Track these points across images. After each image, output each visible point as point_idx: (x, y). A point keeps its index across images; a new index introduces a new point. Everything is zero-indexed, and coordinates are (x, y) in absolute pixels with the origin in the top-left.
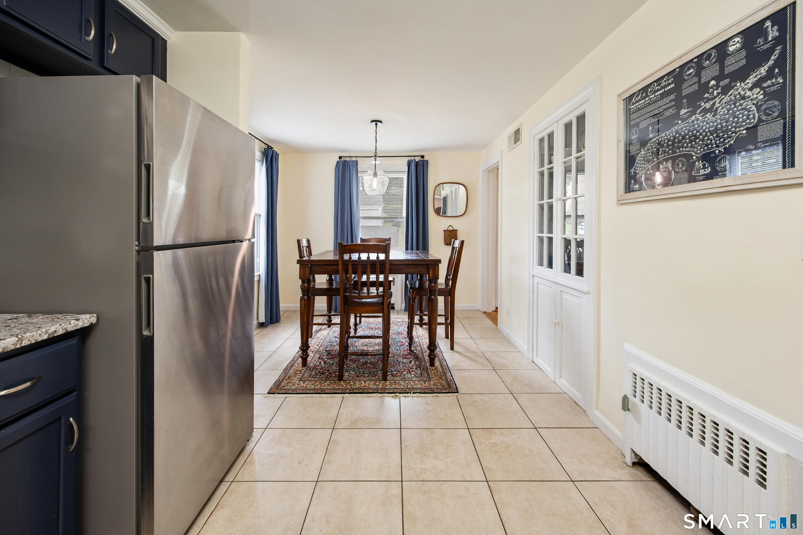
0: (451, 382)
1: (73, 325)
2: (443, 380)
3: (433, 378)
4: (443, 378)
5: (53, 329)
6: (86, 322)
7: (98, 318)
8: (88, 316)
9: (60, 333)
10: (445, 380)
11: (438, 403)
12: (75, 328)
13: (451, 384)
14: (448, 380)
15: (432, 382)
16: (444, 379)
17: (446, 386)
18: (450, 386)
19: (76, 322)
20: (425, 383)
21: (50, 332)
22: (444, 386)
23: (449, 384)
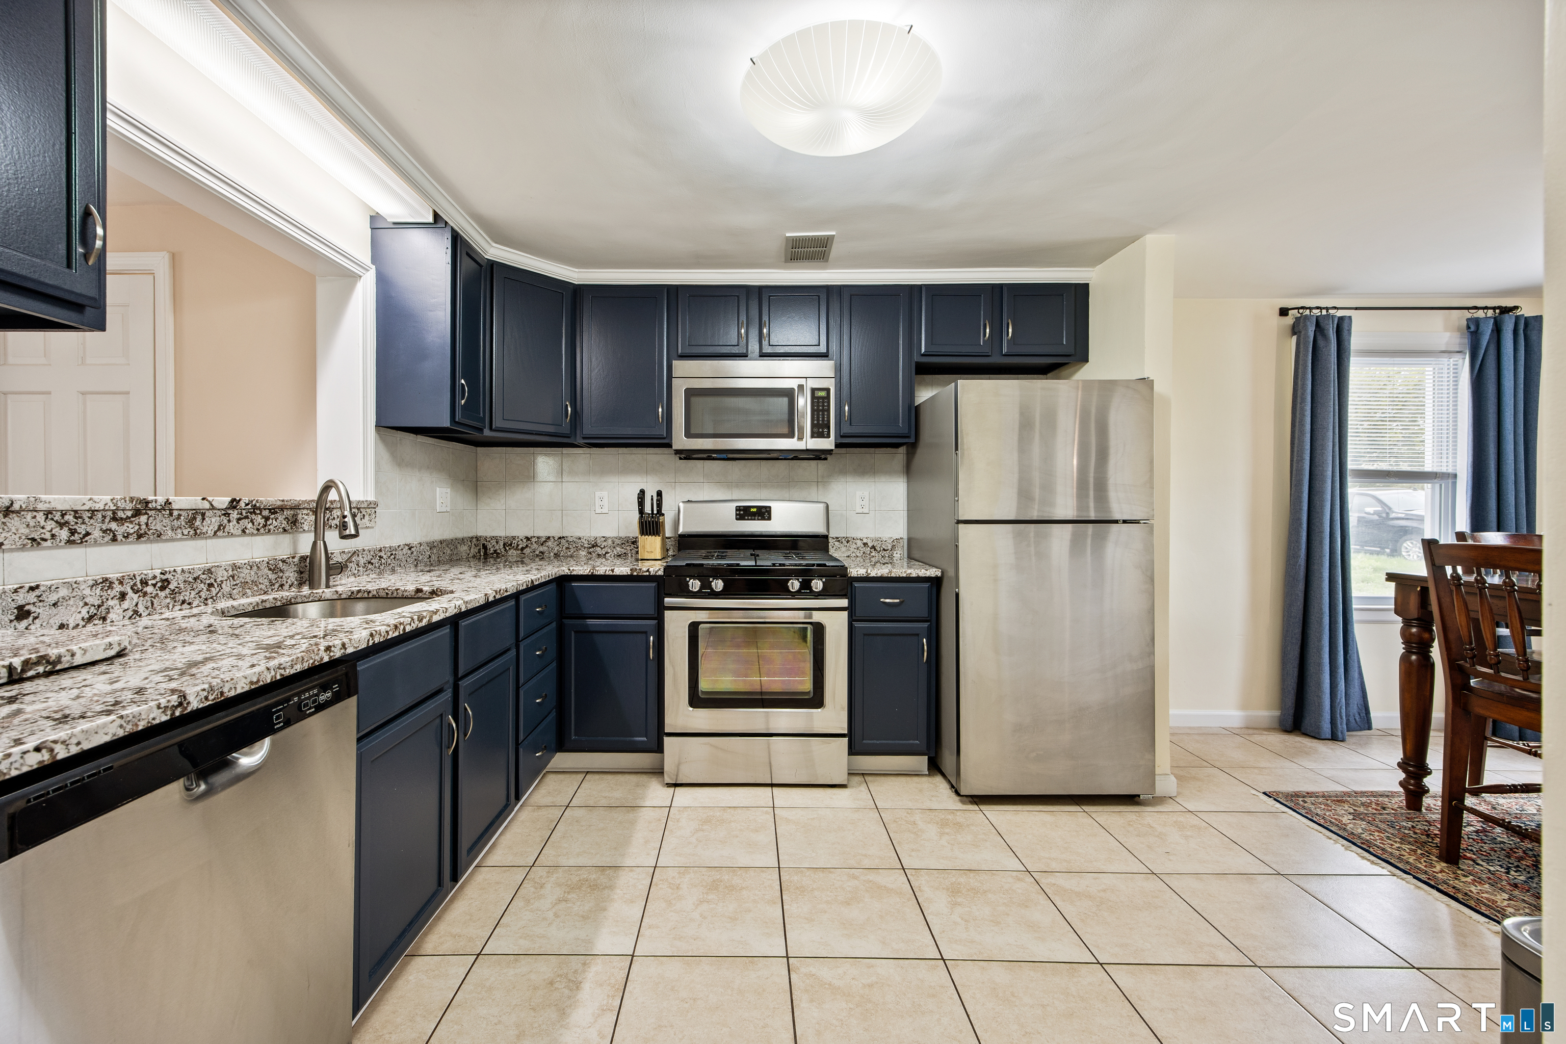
1: (922, 572)
5: (909, 571)
6: (933, 573)
7: (942, 572)
8: (934, 570)
9: (914, 576)
12: (924, 575)
19: (926, 572)
21: (907, 573)
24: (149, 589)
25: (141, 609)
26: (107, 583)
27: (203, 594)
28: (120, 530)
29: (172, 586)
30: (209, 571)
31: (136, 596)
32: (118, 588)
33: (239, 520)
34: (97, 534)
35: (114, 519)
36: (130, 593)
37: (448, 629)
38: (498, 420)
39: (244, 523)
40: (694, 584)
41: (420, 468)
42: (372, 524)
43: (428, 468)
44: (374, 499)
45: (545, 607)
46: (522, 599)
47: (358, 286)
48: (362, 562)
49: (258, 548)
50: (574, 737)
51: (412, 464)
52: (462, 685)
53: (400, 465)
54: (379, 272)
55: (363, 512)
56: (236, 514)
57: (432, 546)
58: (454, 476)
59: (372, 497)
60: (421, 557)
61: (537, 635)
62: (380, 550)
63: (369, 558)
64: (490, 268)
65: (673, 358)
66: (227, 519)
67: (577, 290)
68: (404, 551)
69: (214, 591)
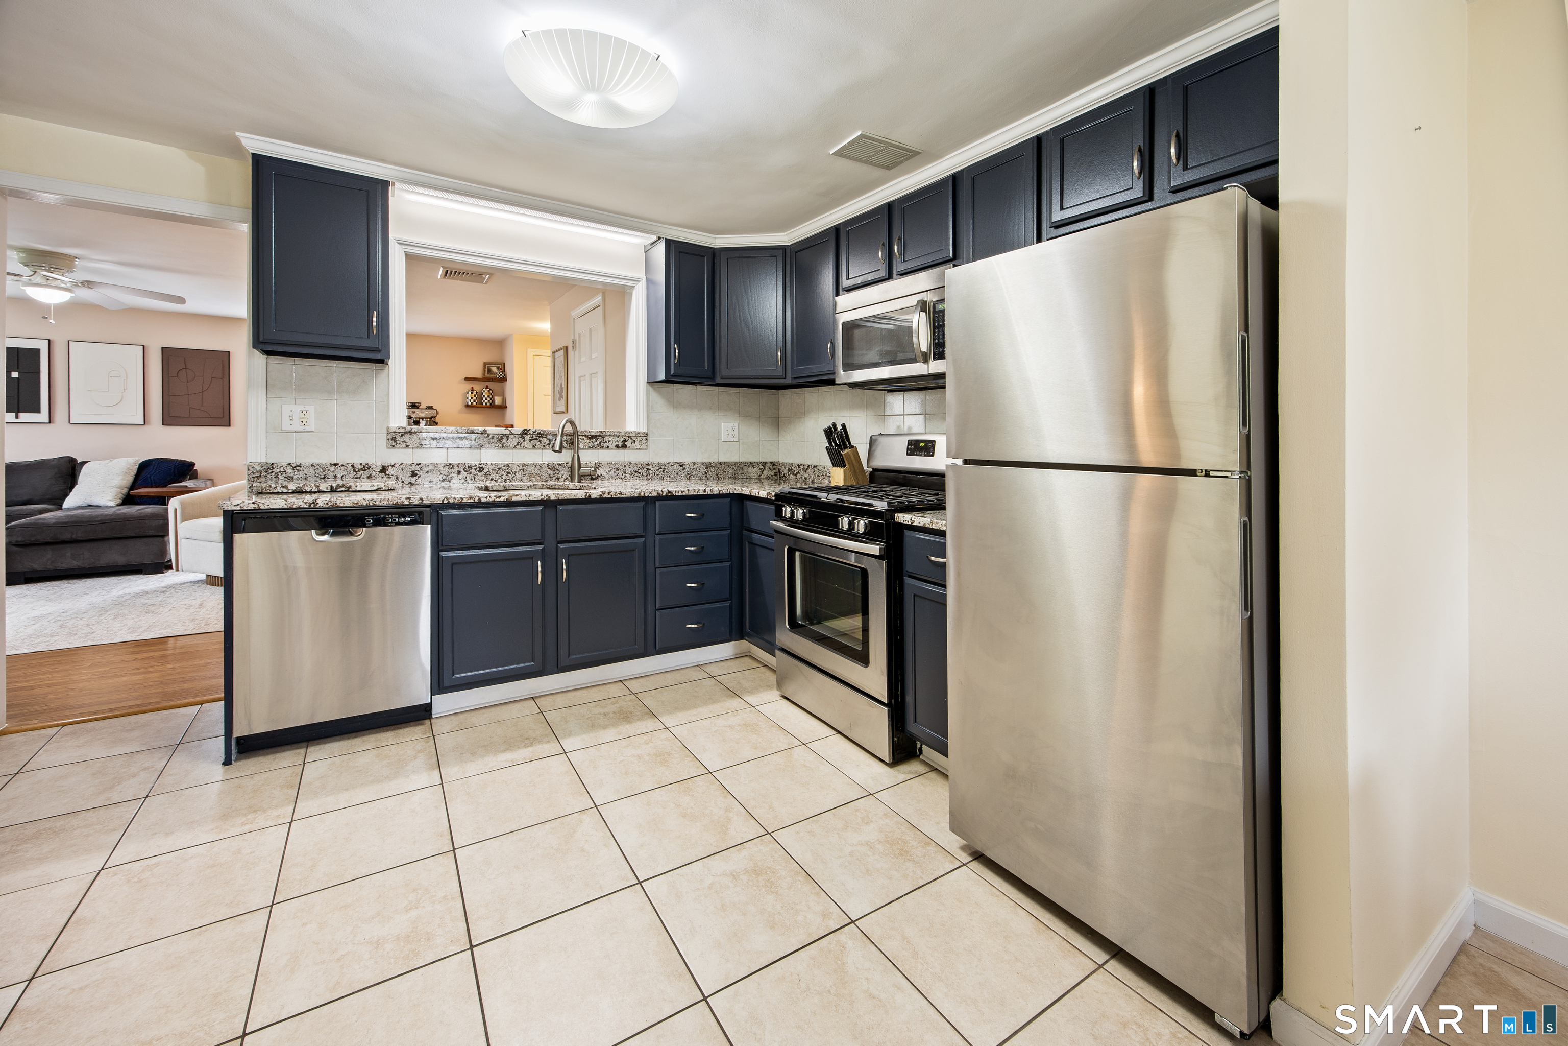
24: (473, 471)
26: (451, 466)
27: (504, 477)
29: (485, 471)
30: (508, 465)
31: (465, 474)
32: (456, 469)
33: (530, 441)
36: (463, 472)
37: (540, 508)
38: (723, 371)
39: (534, 442)
40: (787, 511)
41: (700, 409)
42: (643, 447)
43: (711, 408)
44: (645, 430)
45: (703, 515)
46: (657, 503)
47: (634, 293)
48: (629, 471)
49: (547, 457)
50: (748, 630)
51: (690, 406)
52: (561, 546)
53: (676, 407)
54: (648, 280)
55: (634, 439)
56: (528, 438)
57: (708, 466)
58: (745, 415)
59: (643, 429)
60: (694, 473)
61: (689, 535)
62: (648, 465)
63: (636, 469)
64: (713, 254)
65: (837, 294)
66: (522, 440)
67: (788, 251)
68: (675, 467)
69: (511, 476)
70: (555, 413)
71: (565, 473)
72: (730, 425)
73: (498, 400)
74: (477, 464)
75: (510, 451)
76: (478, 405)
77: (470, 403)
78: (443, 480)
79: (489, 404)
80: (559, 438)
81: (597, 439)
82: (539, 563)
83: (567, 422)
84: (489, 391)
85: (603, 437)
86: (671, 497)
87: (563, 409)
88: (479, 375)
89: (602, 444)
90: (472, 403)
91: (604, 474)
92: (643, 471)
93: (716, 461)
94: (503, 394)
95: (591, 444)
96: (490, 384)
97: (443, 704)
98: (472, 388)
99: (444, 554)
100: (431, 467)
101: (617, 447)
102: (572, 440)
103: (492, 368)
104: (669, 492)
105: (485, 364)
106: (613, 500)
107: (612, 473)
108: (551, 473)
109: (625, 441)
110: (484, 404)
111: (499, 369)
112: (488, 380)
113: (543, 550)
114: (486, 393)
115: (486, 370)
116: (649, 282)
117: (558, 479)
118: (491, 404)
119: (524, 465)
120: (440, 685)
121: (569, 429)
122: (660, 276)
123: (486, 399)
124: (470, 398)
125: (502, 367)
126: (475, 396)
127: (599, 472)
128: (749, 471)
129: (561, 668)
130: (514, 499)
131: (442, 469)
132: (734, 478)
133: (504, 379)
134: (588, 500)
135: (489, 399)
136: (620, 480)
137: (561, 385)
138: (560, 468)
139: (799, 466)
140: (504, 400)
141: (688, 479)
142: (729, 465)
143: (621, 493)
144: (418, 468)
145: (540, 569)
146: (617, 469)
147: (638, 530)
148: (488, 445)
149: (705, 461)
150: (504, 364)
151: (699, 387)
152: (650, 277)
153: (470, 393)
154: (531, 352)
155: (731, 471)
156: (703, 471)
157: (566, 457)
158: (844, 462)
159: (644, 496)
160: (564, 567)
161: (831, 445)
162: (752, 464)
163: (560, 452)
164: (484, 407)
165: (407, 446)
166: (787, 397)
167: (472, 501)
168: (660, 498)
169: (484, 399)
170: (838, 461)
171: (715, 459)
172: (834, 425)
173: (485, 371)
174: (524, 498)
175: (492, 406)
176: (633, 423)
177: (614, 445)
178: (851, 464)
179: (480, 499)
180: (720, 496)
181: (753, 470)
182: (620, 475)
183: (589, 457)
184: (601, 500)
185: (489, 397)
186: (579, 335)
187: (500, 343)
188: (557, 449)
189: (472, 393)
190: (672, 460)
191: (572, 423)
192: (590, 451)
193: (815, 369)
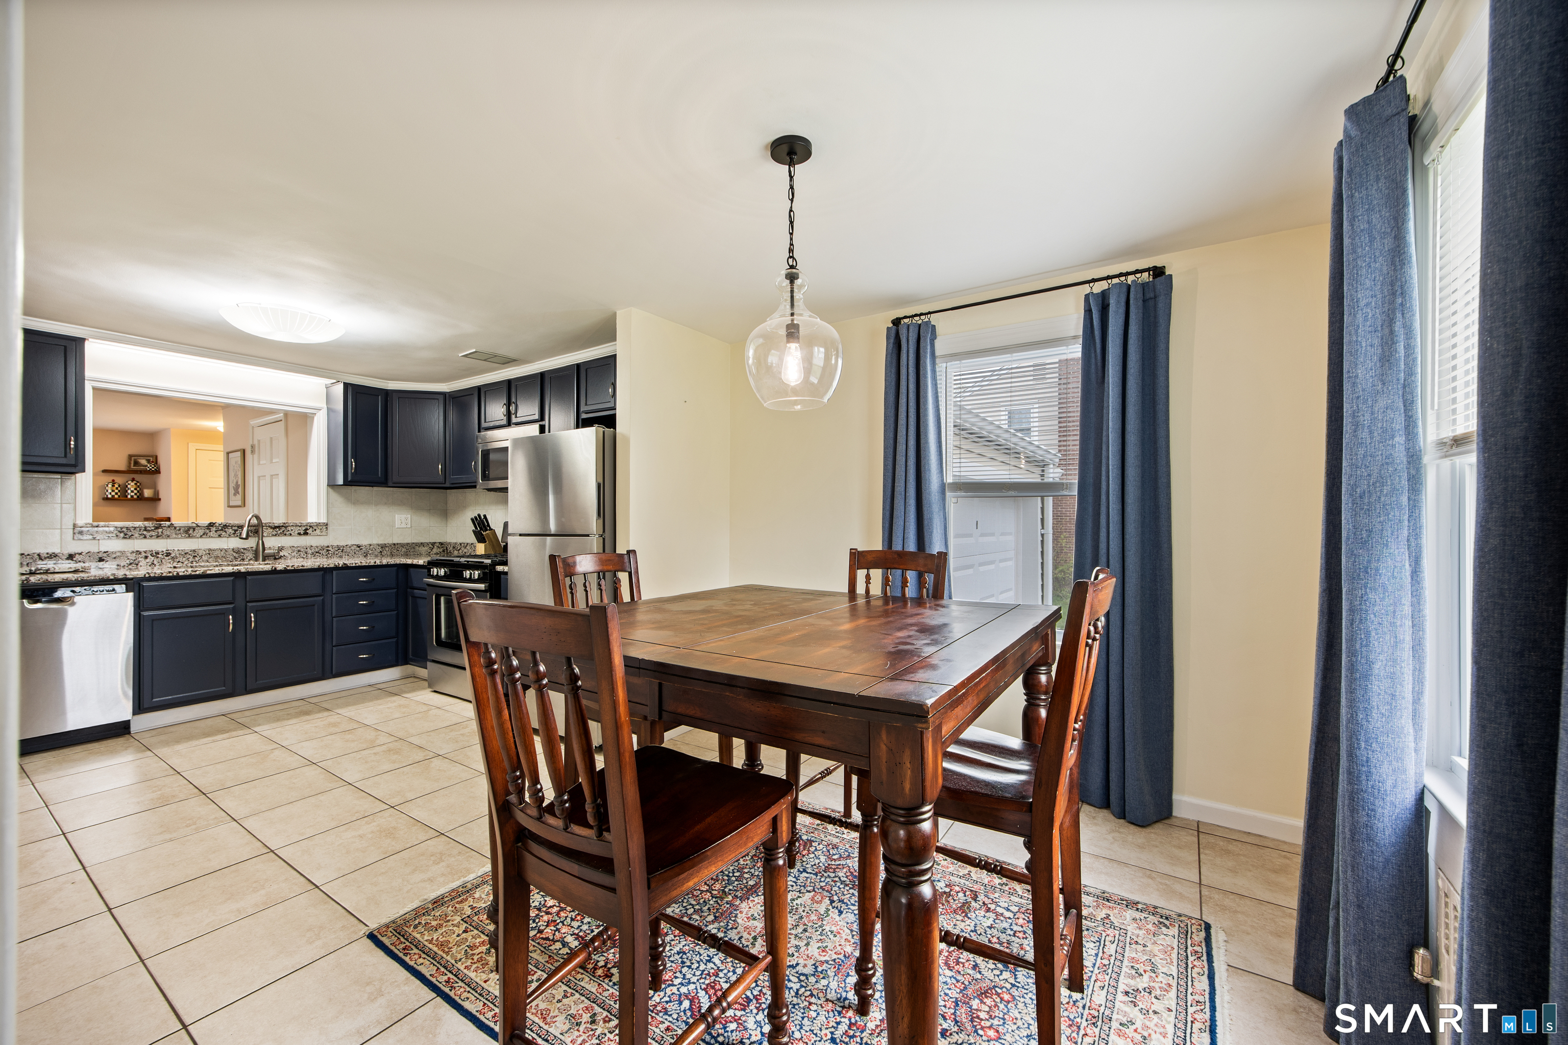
0: (404, 949)
2: (431, 942)
3: (465, 931)
4: (435, 949)
10: (426, 943)
11: (408, 892)
13: (401, 943)
14: (416, 951)
15: (458, 919)
16: (430, 946)
17: (410, 930)
18: (399, 934)
20: (472, 908)
22: (416, 927)
23: (407, 940)
24: (159, 556)
25: (155, 562)
26: (139, 552)
27: (190, 560)
28: (148, 534)
29: (172, 555)
30: (194, 551)
31: (153, 558)
32: (144, 554)
33: (216, 531)
34: (137, 535)
35: (145, 530)
36: (150, 557)
37: (232, 578)
38: (394, 477)
39: (219, 533)
40: (435, 571)
41: (377, 504)
42: (323, 533)
43: (386, 504)
44: (325, 521)
45: (374, 579)
46: (334, 572)
47: (316, 418)
48: (310, 551)
49: (234, 543)
50: (411, 657)
51: (367, 503)
52: (249, 604)
53: (354, 504)
54: (328, 408)
55: (315, 528)
56: (214, 529)
57: (383, 546)
58: (416, 508)
59: (323, 520)
60: (371, 552)
61: (360, 593)
62: (328, 547)
63: (317, 550)
64: (387, 394)
65: (479, 431)
66: (208, 531)
67: (447, 396)
68: (353, 548)
69: (197, 559)
70: (229, 506)
71: (250, 555)
72: (403, 516)
73: (147, 493)
74: (164, 550)
75: (196, 540)
76: (121, 498)
77: (110, 496)
78: (131, 564)
79: (135, 497)
80: (245, 529)
81: (280, 529)
82: (231, 617)
83: (253, 516)
84: (136, 484)
85: (286, 527)
86: (346, 567)
87: (239, 503)
88: (122, 466)
89: (285, 532)
90: (113, 496)
91: (286, 554)
92: (324, 552)
93: (391, 542)
94: (154, 487)
95: (274, 533)
96: (138, 477)
97: (142, 723)
98: (113, 481)
99: (145, 613)
100: (118, 554)
101: (299, 534)
102: (256, 529)
103: (140, 461)
104: (345, 564)
105: (130, 456)
106: (296, 571)
107: (295, 553)
108: (237, 555)
109: (306, 529)
110: (129, 497)
111: (149, 461)
112: (135, 472)
113: (234, 608)
114: (131, 486)
115: (132, 462)
116: (330, 411)
117: (243, 560)
118: (138, 497)
119: (210, 550)
120: (140, 708)
121: (254, 521)
122: (340, 407)
123: (132, 492)
124: (110, 491)
125: (154, 460)
126: (117, 488)
127: (282, 554)
128: (420, 549)
129: (247, 691)
130: (209, 572)
131: (129, 555)
132: (406, 555)
133: (158, 471)
134: (274, 571)
135: (136, 492)
136: (302, 559)
137: (237, 482)
138: (245, 551)
139: (461, 544)
140: (157, 493)
141: (365, 556)
142: (402, 545)
143: (303, 566)
144: (105, 555)
145: (231, 621)
146: (299, 551)
147: (319, 591)
148: (174, 536)
149: (381, 542)
150: (156, 457)
151: (375, 489)
152: (331, 406)
153: (110, 486)
154: (192, 447)
155: (404, 550)
156: (379, 551)
157: (252, 542)
158: (484, 539)
159: (323, 568)
160: (253, 619)
161: (476, 528)
162: (422, 544)
163: (246, 538)
164: (129, 500)
165: (94, 539)
166: (453, 495)
167: (171, 575)
168: (336, 568)
169: (129, 491)
170: (481, 539)
171: (390, 541)
172: (479, 515)
173: (130, 463)
174: (217, 572)
175: (141, 498)
176: (313, 516)
177: (297, 532)
178: (491, 541)
179: (178, 574)
180: (387, 566)
181: (423, 548)
182: (302, 555)
183: (272, 543)
184: (286, 571)
185: (136, 489)
186: (259, 441)
187: (152, 436)
188: (244, 537)
189: (113, 486)
190: (350, 543)
191: (257, 517)
192: (274, 538)
193: (463, 478)
